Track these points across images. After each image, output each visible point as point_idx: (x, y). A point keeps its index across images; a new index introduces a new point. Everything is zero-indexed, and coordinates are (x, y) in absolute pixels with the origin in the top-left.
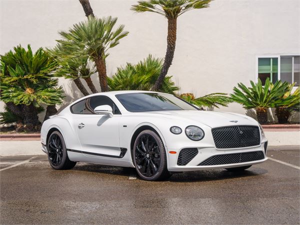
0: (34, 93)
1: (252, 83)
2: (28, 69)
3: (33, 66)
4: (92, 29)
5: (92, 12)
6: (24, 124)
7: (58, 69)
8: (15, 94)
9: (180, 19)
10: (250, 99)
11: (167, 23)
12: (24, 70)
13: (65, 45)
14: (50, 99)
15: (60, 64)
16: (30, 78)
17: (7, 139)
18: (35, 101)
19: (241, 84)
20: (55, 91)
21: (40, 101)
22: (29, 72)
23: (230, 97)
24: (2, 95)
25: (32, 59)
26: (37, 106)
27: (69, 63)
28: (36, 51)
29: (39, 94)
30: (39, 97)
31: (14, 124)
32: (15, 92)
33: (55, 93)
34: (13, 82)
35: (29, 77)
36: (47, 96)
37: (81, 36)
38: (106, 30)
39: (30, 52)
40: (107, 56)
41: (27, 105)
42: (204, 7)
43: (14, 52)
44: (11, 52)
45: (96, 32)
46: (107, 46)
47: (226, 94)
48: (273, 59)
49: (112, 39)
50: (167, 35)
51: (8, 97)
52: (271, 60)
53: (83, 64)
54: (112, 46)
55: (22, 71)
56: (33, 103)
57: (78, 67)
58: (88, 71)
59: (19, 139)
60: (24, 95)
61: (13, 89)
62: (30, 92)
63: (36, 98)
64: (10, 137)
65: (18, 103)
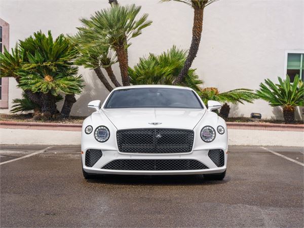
0: (52, 81)
1: (280, 79)
2: (48, 57)
3: (52, 53)
4: (114, 17)
6: (41, 111)
7: (78, 57)
8: (33, 81)
9: (207, 10)
10: (276, 96)
11: (194, 13)
12: (43, 56)
13: (86, 33)
14: (69, 88)
15: (80, 52)
16: (49, 66)
17: (23, 127)
18: (53, 89)
19: (268, 80)
20: (74, 80)
21: (58, 90)
22: (48, 59)
23: (256, 93)
24: (20, 81)
25: (52, 46)
26: (55, 95)
27: (89, 52)
28: (57, 37)
29: (58, 82)
30: (58, 85)
31: (32, 111)
32: (33, 79)
33: (74, 82)
34: (32, 68)
35: (48, 65)
36: (67, 84)
37: (102, 24)
38: (128, 19)
39: (51, 39)
40: (129, 45)
41: (45, 93)
44: (31, 37)
45: (119, 20)
46: (129, 35)
47: (253, 90)
48: (303, 54)
49: (135, 29)
50: (193, 26)
51: (25, 84)
52: (302, 56)
53: (104, 53)
54: (134, 35)
55: (41, 58)
56: (50, 92)
57: (98, 56)
58: (109, 60)
59: (36, 127)
60: (42, 83)
61: (31, 76)
62: (48, 79)
63: (54, 86)
64: (27, 125)
65: (36, 91)
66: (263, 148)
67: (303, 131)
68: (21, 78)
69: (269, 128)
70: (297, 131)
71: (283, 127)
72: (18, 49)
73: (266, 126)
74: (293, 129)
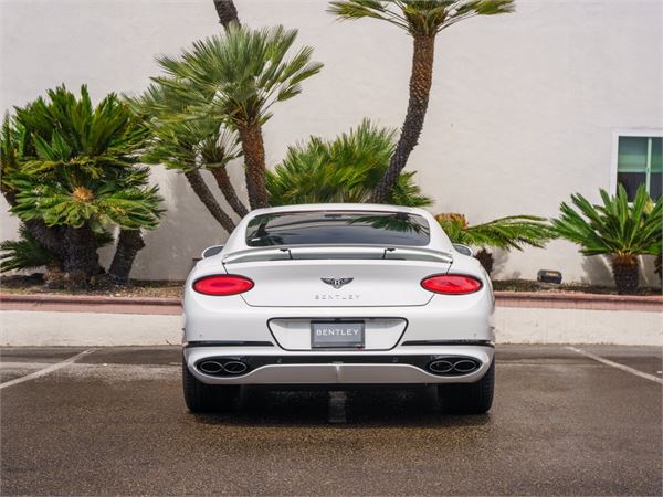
0: (91, 200)
1: (604, 195)
2: (80, 144)
3: (91, 136)
4: (236, 54)
5: (236, 13)
6: (63, 269)
7: (150, 144)
8: (47, 201)
9: (443, 40)
10: (596, 232)
11: (413, 46)
12: (70, 144)
13: (173, 89)
14: (130, 215)
15: (155, 133)
16: (85, 165)
17: (24, 305)
18: (94, 219)
19: (579, 196)
20: (140, 198)
21: (105, 220)
22: (82, 150)
23: (552, 225)
24: (18, 201)
25: (90, 119)
26: (98, 230)
27: (176, 132)
28: (101, 100)
29: (104, 203)
30: (104, 209)
31: (42, 270)
32: (47, 196)
33: (142, 202)
34: (44, 171)
35: (82, 162)
36: (125, 207)
37: (211, 71)
38: (268, 59)
39: (87, 103)
40: (266, 119)
41: (75, 227)
42: (502, 11)
43: (48, 102)
44: (40, 100)
45: (247, 61)
46: (269, 96)
47: (545, 220)
48: (654, 139)
49: (284, 79)
50: (411, 74)
51: (30, 207)
52: (650, 142)
53: (211, 135)
54: (284, 96)
55: (66, 147)
56: (87, 224)
57: (197, 143)
58: (220, 151)
59: (53, 306)
60: (69, 205)
61: (42, 189)
62: (82, 196)
63: (96, 211)
64: (32, 301)
65: (56, 222)
66: (572, 348)
67: (660, 311)
68: (19, 192)
69: (584, 305)
70: (648, 311)
71: (616, 301)
72: (11, 126)
73: (577, 300)
74: (638, 306)
